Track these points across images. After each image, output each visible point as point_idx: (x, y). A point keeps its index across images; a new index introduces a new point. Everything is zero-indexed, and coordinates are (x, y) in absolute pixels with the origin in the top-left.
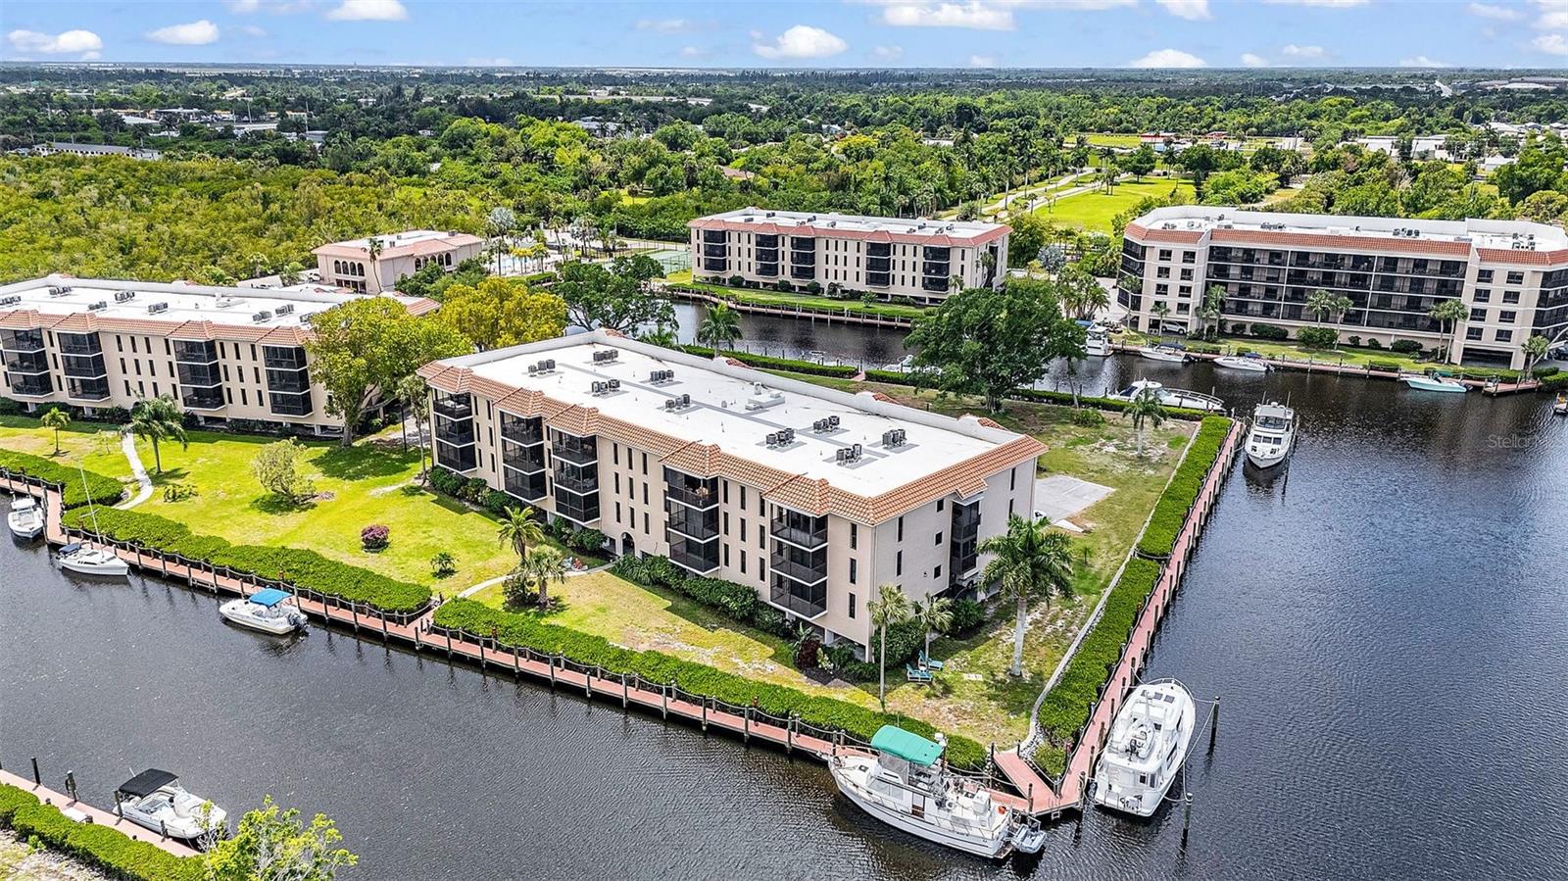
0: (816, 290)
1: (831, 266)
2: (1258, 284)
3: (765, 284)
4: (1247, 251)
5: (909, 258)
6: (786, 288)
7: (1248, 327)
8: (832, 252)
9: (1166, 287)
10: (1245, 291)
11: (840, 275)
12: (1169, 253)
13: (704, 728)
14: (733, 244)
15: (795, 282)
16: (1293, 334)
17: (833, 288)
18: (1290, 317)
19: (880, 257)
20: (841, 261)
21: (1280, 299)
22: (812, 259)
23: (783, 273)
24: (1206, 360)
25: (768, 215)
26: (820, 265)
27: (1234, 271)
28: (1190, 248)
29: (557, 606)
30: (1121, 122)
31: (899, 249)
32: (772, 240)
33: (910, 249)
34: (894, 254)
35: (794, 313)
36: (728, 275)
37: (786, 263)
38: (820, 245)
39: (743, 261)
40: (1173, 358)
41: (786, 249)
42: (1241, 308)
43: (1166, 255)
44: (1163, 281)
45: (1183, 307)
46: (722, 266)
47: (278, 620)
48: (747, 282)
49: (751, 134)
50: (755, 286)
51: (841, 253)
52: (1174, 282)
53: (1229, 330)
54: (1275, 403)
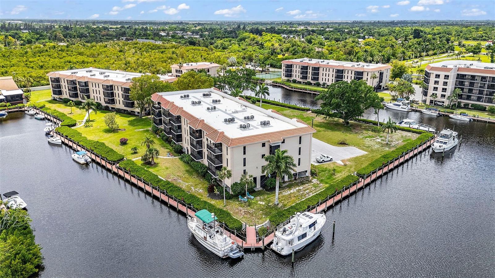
0: (318, 85)
1: (324, 77)
2: (476, 89)
3: (303, 82)
4: (472, 76)
5: (350, 75)
6: (310, 84)
7: (470, 105)
8: (324, 72)
9: (437, 88)
10: (470, 91)
11: (327, 80)
12: (439, 76)
13: (169, 205)
14: (294, 69)
15: (312, 82)
16: (487, 108)
17: (324, 84)
18: (488, 102)
19: (340, 74)
20: (327, 75)
21: (484, 95)
22: (318, 74)
23: (309, 79)
24: (446, 116)
25: (309, 60)
26: (320, 77)
27: (467, 83)
28: (447, 74)
29: (156, 165)
30: (483, 36)
31: (346, 72)
32: (306, 68)
33: (350, 72)
34: (345, 73)
35: (306, 91)
36: (292, 79)
37: (310, 75)
38: (321, 70)
39: (297, 74)
40: (433, 114)
41: (310, 71)
42: (469, 98)
43: (438, 76)
44: (436, 86)
45: (443, 96)
46: (290, 76)
47: (82, 160)
48: (298, 81)
49: (337, 38)
50: (300, 83)
51: (327, 73)
52: (440, 86)
53: (462, 105)
54: (449, 129)
